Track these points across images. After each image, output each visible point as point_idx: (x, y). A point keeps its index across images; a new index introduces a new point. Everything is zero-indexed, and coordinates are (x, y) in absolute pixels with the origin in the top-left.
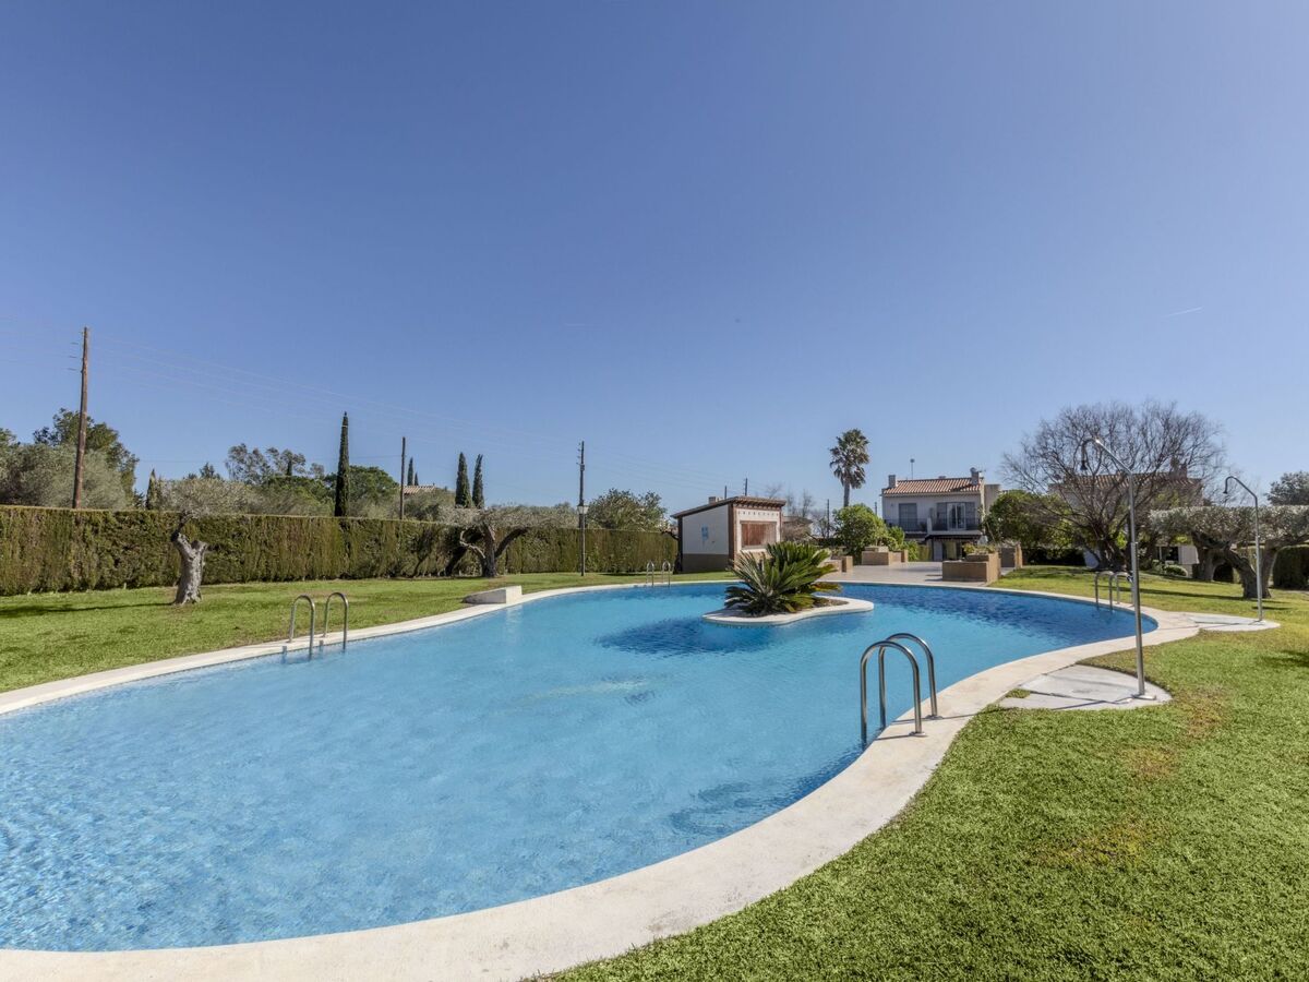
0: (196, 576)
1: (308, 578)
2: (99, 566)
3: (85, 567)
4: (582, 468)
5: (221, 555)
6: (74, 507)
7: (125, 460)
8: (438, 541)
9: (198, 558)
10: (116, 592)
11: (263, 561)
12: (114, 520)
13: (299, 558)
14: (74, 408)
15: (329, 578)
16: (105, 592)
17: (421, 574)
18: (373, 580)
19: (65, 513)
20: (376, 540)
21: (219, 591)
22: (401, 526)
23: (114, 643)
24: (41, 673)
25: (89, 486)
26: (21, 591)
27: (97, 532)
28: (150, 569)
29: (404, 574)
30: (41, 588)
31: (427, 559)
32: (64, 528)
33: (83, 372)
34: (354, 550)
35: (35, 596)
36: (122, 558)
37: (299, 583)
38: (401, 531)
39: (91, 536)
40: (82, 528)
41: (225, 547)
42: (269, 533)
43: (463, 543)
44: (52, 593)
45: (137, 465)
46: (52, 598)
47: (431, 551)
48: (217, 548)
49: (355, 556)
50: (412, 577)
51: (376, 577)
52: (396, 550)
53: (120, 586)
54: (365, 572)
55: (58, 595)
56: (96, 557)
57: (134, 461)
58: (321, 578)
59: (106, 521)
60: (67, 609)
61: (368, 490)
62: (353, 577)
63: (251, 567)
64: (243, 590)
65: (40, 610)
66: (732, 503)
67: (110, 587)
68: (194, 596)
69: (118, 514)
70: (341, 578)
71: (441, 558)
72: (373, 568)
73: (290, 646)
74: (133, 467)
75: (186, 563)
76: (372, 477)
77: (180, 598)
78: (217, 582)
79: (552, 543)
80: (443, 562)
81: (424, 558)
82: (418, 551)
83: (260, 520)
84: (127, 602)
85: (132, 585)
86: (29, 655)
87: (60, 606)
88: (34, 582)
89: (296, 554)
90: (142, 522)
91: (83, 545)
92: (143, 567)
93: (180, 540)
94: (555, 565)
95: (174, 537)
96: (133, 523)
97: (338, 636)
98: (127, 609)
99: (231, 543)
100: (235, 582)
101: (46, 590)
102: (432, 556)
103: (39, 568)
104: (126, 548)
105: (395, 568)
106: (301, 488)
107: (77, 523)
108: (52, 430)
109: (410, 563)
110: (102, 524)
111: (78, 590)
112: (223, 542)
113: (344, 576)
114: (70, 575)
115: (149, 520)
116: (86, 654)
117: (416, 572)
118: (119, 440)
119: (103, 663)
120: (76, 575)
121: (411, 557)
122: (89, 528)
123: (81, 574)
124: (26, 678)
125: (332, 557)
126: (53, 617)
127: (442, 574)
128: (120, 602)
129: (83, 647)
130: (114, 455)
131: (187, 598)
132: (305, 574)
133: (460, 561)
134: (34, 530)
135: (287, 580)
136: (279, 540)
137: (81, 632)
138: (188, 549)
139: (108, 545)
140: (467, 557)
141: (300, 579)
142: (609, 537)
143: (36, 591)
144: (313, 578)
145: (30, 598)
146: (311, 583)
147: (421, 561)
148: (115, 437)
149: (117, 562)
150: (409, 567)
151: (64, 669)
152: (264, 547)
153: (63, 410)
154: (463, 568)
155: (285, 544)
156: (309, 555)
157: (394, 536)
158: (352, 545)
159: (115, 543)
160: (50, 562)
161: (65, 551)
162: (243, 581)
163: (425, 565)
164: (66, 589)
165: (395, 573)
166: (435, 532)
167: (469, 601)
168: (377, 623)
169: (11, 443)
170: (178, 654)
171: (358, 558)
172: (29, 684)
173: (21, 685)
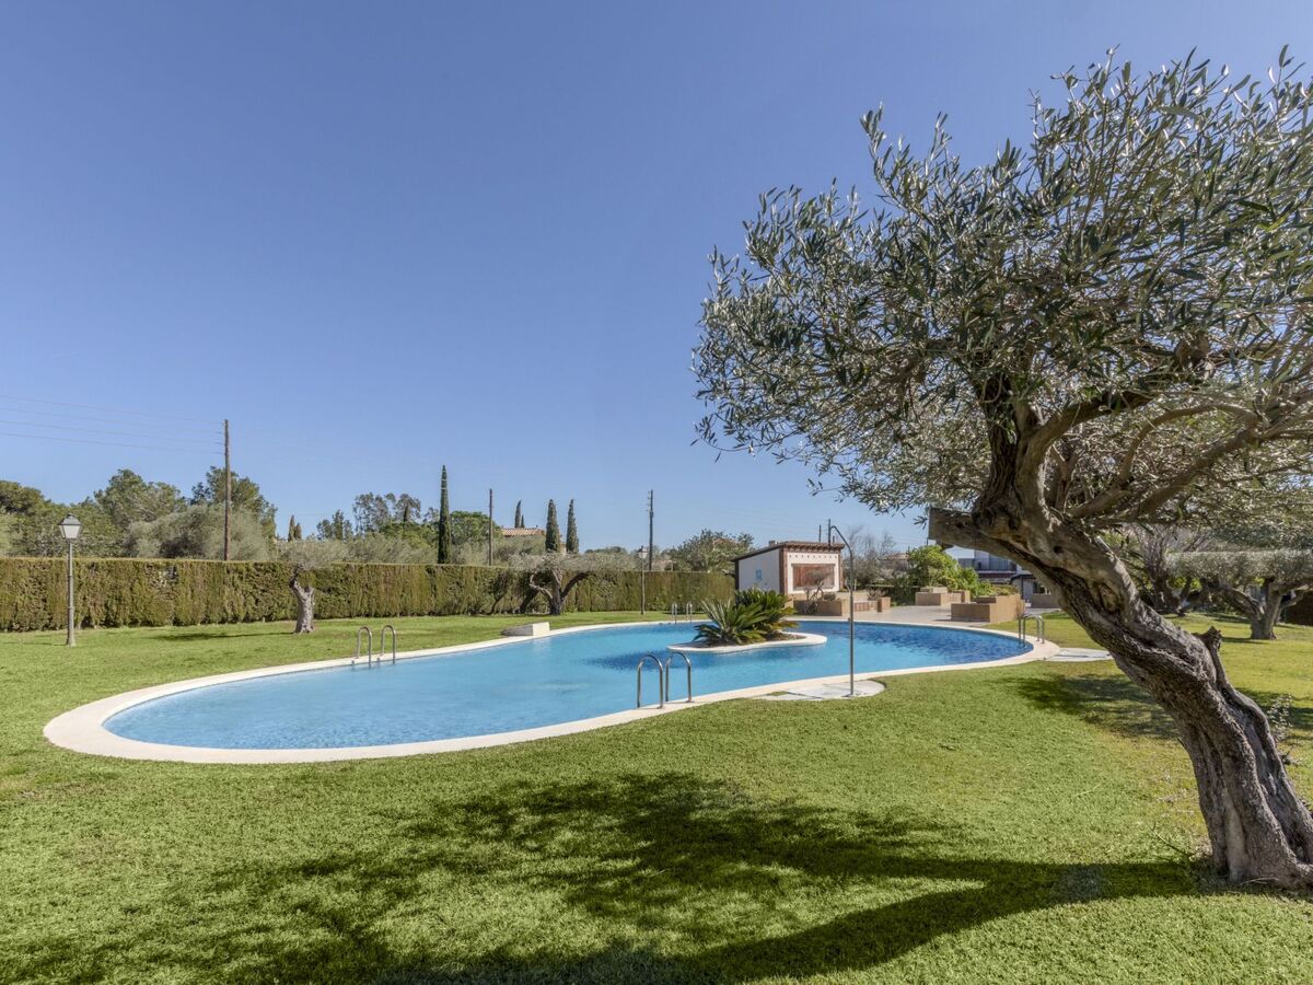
0: (309, 613)
1: (402, 614)
2: (245, 605)
3: (236, 605)
4: (652, 515)
5: (333, 596)
6: (225, 559)
7: (266, 510)
8: (512, 583)
9: (309, 600)
10: (257, 624)
11: (365, 601)
12: (253, 569)
13: (393, 598)
14: (221, 466)
15: (419, 615)
16: (250, 625)
17: (497, 612)
18: (456, 617)
19: (219, 565)
20: (458, 583)
21: (330, 624)
22: (478, 571)
23: (251, 657)
24: (208, 671)
25: (237, 537)
26: (193, 623)
27: (242, 578)
28: (281, 607)
29: (483, 612)
30: (207, 621)
31: (503, 599)
32: (218, 575)
33: (226, 455)
34: (439, 592)
35: (203, 626)
36: (260, 598)
37: (395, 619)
38: (479, 576)
39: (238, 582)
40: (231, 575)
41: (336, 590)
42: (369, 578)
43: (533, 585)
44: (214, 625)
45: (276, 514)
46: (214, 628)
47: (506, 592)
48: (329, 590)
49: (440, 596)
50: (489, 614)
51: (459, 614)
52: (475, 592)
53: (260, 620)
54: (449, 610)
55: (218, 626)
56: (242, 597)
57: (274, 511)
58: (412, 615)
59: (248, 570)
60: (223, 636)
61: (474, 534)
62: (439, 614)
63: (356, 606)
64: (349, 624)
65: (206, 636)
66: (783, 548)
67: (253, 621)
68: (309, 628)
69: (256, 564)
70: (429, 614)
71: (515, 598)
72: (456, 606)
73: (357, 661)
74: (273, 516)
75: (300, 603)
76: (476, 521)
77: (298, 629)
78: (331, 617)
79: (620, 584)
80: (517, 603)
81: (500, 597)
82: (495, 593)
83: (362, 568)
84: (264, 632)
85: (269, 619)
86: (201, 663)
87: (219, 634)
88: (201, 616)
89: (391, 595)
90: (274, 570)
91: (233, 588)
92: (276, 605)
93: (296, 586)
94: (623, 605)
95: (292, 584)
96: (267, 572)
97: (389, 656)
98: (264, 637)
99: (339, 586)
100: (345, 617)
101: (210, 622)
102: (508, 597)
103: (205, 606)
104: (263, 591)
105: (475, 607)
106: (413, 533)
107: (228, 572)
108: (206, 485)
109: (488, 601)
110: (245, 573)
111: (231, 622)
112: (334, 586)
113: (431, 613)
114: (225, 611)
115: (278, 569)
116: (233, 662)
117: (493, 610)
118: (261, 492)
119: (242, 667)
120: (229, 611)
121: (488, 597)
122: (236, 576)
123: (233, 610)
124: (200, 673)
125: (421, 597)
126: (215, 640)
127: (517, 612)
128: (258, 632)
129: (232, 659)
130: (257, 506)
131: (303, 629)
132: (399, 611)
133: (532, 601)
134: (199, 578)
135: (384, 616)
136: (377, 584)
137: (232, 650)
138: (302, 593)
139: (250, 588)
140: (540, 598)
141: (395, 615)
142: (677, 579)
143: (203, 623)
144: (406, 615)
145: (199, 628)
146: (404, 619)
147: (497, 601)
148: (257, 489)
149: (257, 601)
150: (487, 606)
151: (221, 669)
152: (365, 590)
153: (213, 468)
154: (535, 607)
155: (383, 587)
156: (402, 596)
157: (473, 580)
158: (438, 587)
159: (255, 587)
160: (211, 601)
161: (220, 593)
162: (350, 617)
163: (501, 604)
164: (223, 621)
165: (475, 611)
166: (509, 576)
167: (505, 634)
168: (424, 648)
169: (177, 498)
170: (286, 663)
171: (443, 598)
172: (201, 676)
173: (197, 676)
